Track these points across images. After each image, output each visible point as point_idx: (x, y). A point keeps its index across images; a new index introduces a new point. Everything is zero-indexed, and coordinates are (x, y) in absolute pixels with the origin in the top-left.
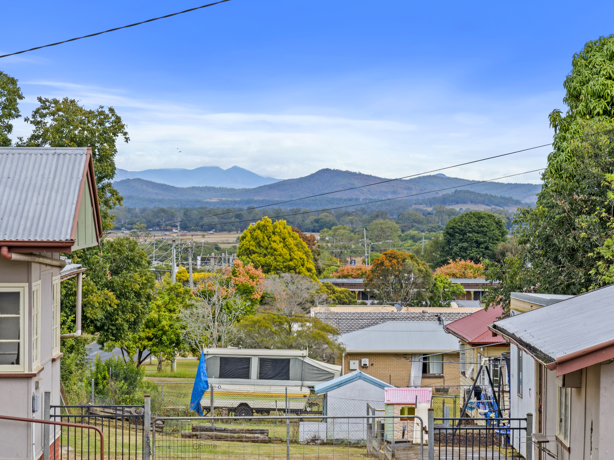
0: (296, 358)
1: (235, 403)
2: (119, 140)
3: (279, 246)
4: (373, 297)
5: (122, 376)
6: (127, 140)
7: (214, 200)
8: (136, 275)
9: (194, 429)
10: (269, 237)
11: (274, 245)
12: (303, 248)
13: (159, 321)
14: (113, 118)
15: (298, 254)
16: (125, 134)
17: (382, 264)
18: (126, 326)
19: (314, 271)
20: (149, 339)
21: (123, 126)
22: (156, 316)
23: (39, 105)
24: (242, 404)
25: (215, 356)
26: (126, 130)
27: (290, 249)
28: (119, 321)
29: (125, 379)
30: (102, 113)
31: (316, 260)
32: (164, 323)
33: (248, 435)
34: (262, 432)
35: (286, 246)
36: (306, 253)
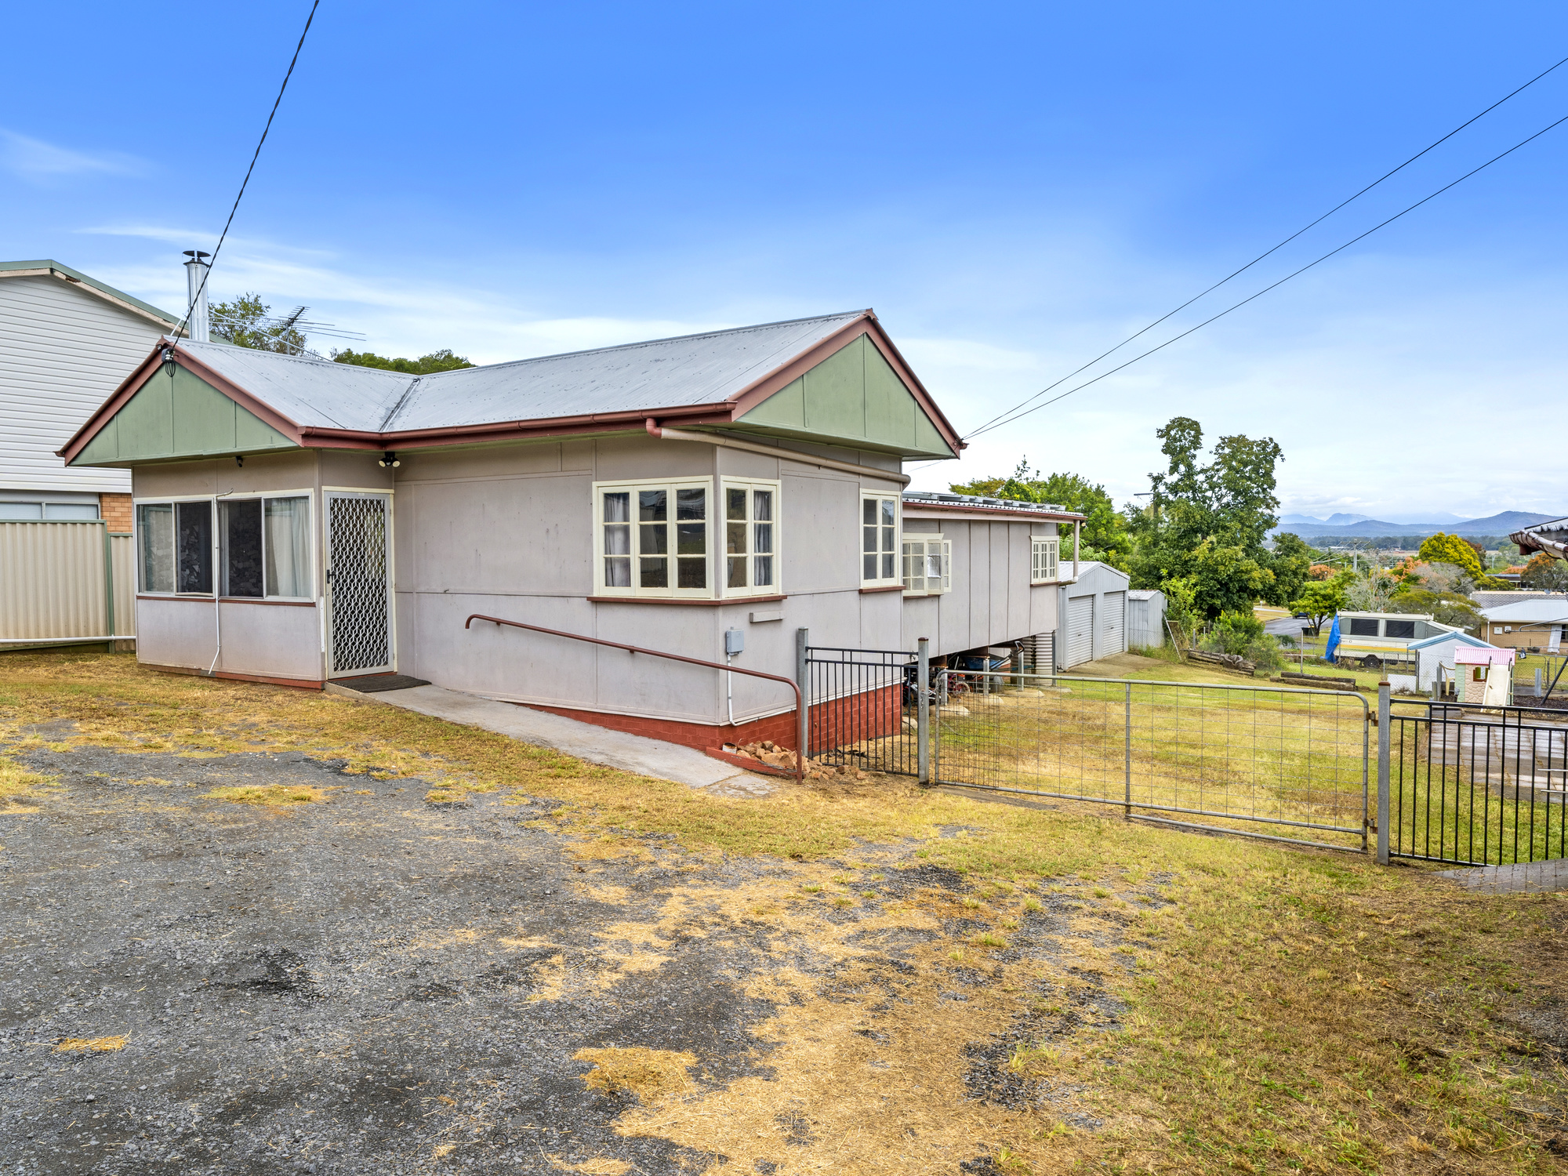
0: (1420, 621)
1: (1364, 655)
2: (1277, 461)
3: (1451, 551)
4: (1530, 586)
5: (1243, 628)
6: (1283, 460)
7: (1426, 532)
8: (1293, 559)
9: (1283, 675)
10: (1443, 545)
11: (1446, 550)
12: (1471, 552)
13: (1334, 596)
14: (1273, 445)
15: (1466, 556)
16: (1282, 456)
17: (1537, 562)
18: (1285, 596)
19: (1480, 567)
20: (1326, 608)
21: (1280, 450)
22: (1331, 592)
23: (1220, 441)
24: (1370, 656)
25: (1347, 618)
26: (1282, 452)
27: (1460, 553)
28: (1279, 592)
29: (1247, 632)
30: (1265, 442)
31: (1481, 560)
32: (1337, 597)
33: (1333, 683)
34: (1348, 681)
35: (1456, 551)
36: (1473, 555)
